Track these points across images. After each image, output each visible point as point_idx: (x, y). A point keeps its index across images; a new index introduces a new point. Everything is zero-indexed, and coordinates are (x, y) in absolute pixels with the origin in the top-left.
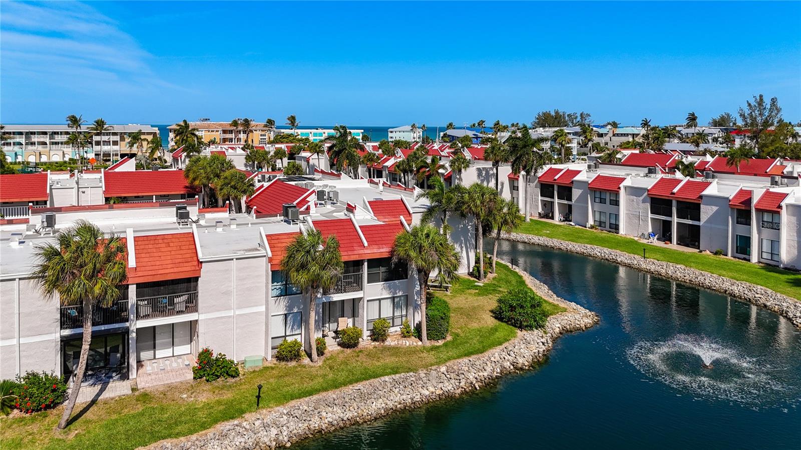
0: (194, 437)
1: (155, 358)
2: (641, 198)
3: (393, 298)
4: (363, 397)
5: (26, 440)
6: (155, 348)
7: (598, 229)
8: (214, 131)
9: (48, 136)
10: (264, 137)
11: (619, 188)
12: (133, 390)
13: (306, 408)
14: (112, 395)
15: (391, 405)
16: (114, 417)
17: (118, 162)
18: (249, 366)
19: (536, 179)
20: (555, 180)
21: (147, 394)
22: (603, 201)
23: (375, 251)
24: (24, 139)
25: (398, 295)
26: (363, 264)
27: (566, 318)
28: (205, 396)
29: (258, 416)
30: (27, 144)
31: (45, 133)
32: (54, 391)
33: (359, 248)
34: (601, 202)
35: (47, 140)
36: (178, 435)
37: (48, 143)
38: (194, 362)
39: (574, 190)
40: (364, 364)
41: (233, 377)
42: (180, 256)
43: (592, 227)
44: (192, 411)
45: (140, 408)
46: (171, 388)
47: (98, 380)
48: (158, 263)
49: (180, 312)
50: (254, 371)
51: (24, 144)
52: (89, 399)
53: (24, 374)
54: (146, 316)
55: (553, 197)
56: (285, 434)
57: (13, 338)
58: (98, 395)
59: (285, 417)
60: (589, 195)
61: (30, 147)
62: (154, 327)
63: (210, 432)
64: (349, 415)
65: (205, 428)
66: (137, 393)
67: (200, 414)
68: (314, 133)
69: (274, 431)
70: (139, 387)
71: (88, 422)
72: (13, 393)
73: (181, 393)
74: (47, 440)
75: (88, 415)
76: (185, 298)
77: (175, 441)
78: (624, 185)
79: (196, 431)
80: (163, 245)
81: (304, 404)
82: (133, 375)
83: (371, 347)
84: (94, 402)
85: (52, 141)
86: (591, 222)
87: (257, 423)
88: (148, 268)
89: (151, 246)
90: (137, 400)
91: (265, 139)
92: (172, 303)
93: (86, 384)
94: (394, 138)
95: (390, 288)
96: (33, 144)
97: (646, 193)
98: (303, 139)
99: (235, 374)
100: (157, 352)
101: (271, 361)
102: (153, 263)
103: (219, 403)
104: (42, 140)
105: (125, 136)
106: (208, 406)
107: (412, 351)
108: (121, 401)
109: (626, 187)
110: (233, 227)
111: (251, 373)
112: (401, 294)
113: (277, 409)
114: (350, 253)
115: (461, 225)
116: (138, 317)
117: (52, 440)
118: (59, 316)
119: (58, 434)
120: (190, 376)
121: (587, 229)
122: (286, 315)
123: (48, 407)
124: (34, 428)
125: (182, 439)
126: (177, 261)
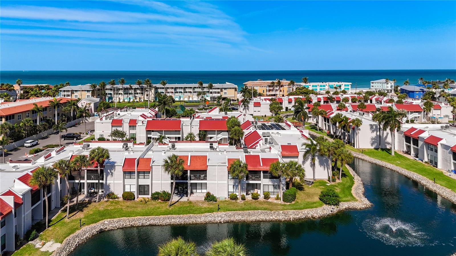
0: (198, 215)
1: (196, 192)
2: (448, 151)
3: (274, 185)
4: (249, 215)
5: (161, 207)
6: (196, 189)
7: (429, 164)
8: (263, 87)
9: (192, 89)
10: (290, 89)
11: (437, 144)
12: (188, 200)
13: (231, 214)
14: (182, 200)
15: (258, 219)
16: (182, 206)
17: (212, 109)
18: (221, 199)
19: (403, 133)
20: (411, 135)
21: (191, 202)
22: (432, 150)
23: (265, 168)
24: (183, 90)
25: (275, 184)
26: (261, 172)
27: (353, 203)
28: (206, 205)
29: (217, 213)
30: (184, 92)
31: (191, 88)
32: (168, 196)
33: (259, 166)
34: (431, 150)
35: (192, 91)
36: (195, 214)
37: (192, 92)
38: (205, 195)
39: (419, 141)
40: (256, 205)
41: (215, 202)
42: (202, 163)
43: (426, 162)
44: (201, 208)
45: (188, 205)
46: (198, 201)
47: (180, 195)
48: (196, 165)
49: (202, 180)
50: (222, 201)
51: (183, 92)
52: (177, 200)
53: (162, 191)
54: (193, 180)
55: (410, 143)
56: (223, 219)
57: (160, 181)
58: (179, 200)
59: (224, 215)
60: (425, 146)
61: (185, 94)
62: (196, 183)
63: (203, 215)
64: (243, 219)
65: (202, 213)
66: (188, 201)
67: (202, 210)
68: (320, 85)
69: (220, 218)
70: (190, 199)
71: (175, 206)
72: (159, 195)
73: (200, 203)
74: (165, 208)
75: (176, 204)
76: (203, 176)
77: (193, 215)
78: (441, 143)
79: (200, 214)
80: (198, 159)
81: (230, 213)
82: (189, 196)
83: (262, 201)
84: (178, 201)
85: (194, 91)
86: (426, 159)
87: (216, 215)
88: (193, 166)
89: (195, 159)
90: (188, 203)
91: (290, 90)
92: (200, 176)
93: (177, 196)
94: (374, 86)
95: (272, 181)
96: (186, 92)
97: (450, 149)
98: (310, 91)
99: (216, 201)
100: (197, 190)
101: (228, 199)
102: (195, 164)
103: (208, 208)
104: (190, 91)
105: (223, 89)
106: (205, 208)
107: (276, 205)
108: (184, 202)
109: (441, 144)
110: (225, 153)
111: (221, 201)
112: (276, 184)
113: (223, 212)
114: (255, 168)
115: (324, 158)
116: (190, 180)
117: (166, 208)
118: (170, 177)
119: (168, 207)
120: (203, 199)
121: (423, 163)
122: (233, 185)
123: (167, 200)
124: (163, 205)
125: (195, 215)
126: (201, 164)
